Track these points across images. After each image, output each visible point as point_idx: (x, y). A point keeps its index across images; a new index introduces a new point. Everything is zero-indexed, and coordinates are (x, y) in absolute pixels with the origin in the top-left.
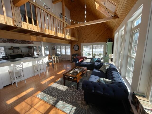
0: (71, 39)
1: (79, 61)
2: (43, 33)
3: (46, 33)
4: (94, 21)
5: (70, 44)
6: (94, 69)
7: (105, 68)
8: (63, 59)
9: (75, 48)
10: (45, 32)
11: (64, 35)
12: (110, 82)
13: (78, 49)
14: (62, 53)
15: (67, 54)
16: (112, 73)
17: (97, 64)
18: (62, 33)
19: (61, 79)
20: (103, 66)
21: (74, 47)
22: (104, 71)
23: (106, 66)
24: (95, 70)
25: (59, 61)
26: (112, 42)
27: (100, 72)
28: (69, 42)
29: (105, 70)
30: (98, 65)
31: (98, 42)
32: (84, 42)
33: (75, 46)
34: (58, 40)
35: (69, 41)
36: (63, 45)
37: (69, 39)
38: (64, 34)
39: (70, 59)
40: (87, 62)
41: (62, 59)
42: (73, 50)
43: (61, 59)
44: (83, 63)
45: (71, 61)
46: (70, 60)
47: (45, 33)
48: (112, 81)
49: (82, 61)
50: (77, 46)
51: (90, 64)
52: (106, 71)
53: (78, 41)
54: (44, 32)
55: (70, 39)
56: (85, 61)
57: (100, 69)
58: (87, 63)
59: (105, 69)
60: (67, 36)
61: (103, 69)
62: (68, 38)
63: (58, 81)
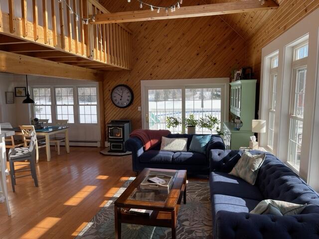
0: (109, 63)
1: (144, 148)
2: (13, 35)
3: (26, 38)
4: (202, 6)
5: (97, 83)
6: (213, 173)
7: (252, 167)
8: (68, 144)
9: (117, 96)
10: (22, 33)
11: (85, 46)
12: (296, 208)
13: (128, 102)
14: (59, 118)
15: (82, 121)
16: (286, 181)
17: (219, 155)
18: (81, 40)
19: (91, 223)
20: (240, 162)
21: (114, 94)
22: (250, 179)
23: (254, 160)
24: (218, 178)
25: (52, 151)
26: (255, 81)
27: (235, 181)
28: (96, 74)
29: (251, 174)
30: (225, 160)
31: (202, 76)
32: (151, 77)
33: (119, 88)
34: (54, 64)
35: (95, 71)
36: (63, 83)
37: (102, 61)
38: (86, 43)
39: (96, 142)
40: (175, 149)
41: (63, 144)
42: (109, 105)
43: (59, 143)
44: (161, 154)
45: (103, 147)
46: (98, 145)
47: (22, 37)
48: (300, 207)
49: (157, 147)
50: (127, 91)
51: (190, 158)
52: (255, 177)
53: (129, 71)
54: (19, 33)
55: (106, 63)
56: (166, 148)
57: (233, 172)
58: (175, 152)
59: (250, 170)
60: (95, 50)
61: (246, 173)
62: (98, 60)
63: (81, 234)
